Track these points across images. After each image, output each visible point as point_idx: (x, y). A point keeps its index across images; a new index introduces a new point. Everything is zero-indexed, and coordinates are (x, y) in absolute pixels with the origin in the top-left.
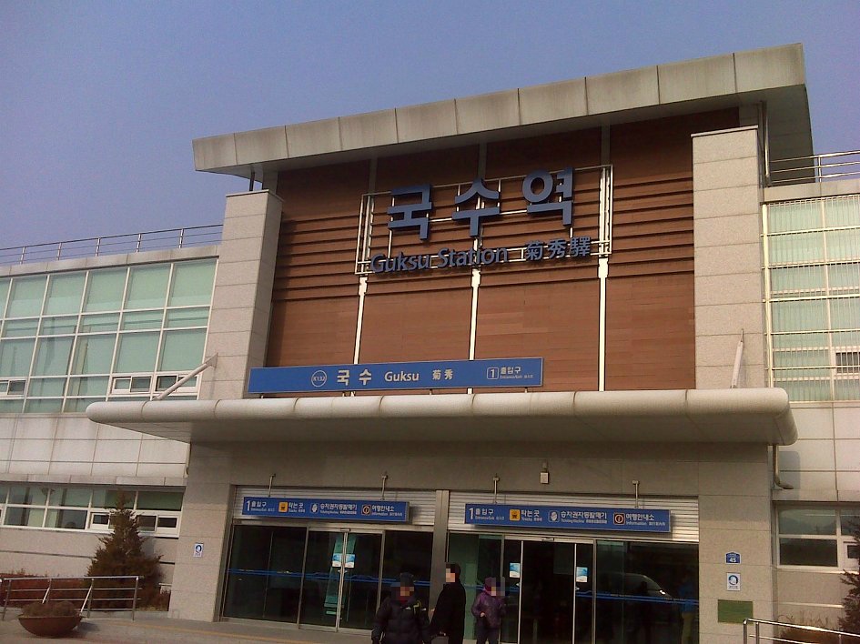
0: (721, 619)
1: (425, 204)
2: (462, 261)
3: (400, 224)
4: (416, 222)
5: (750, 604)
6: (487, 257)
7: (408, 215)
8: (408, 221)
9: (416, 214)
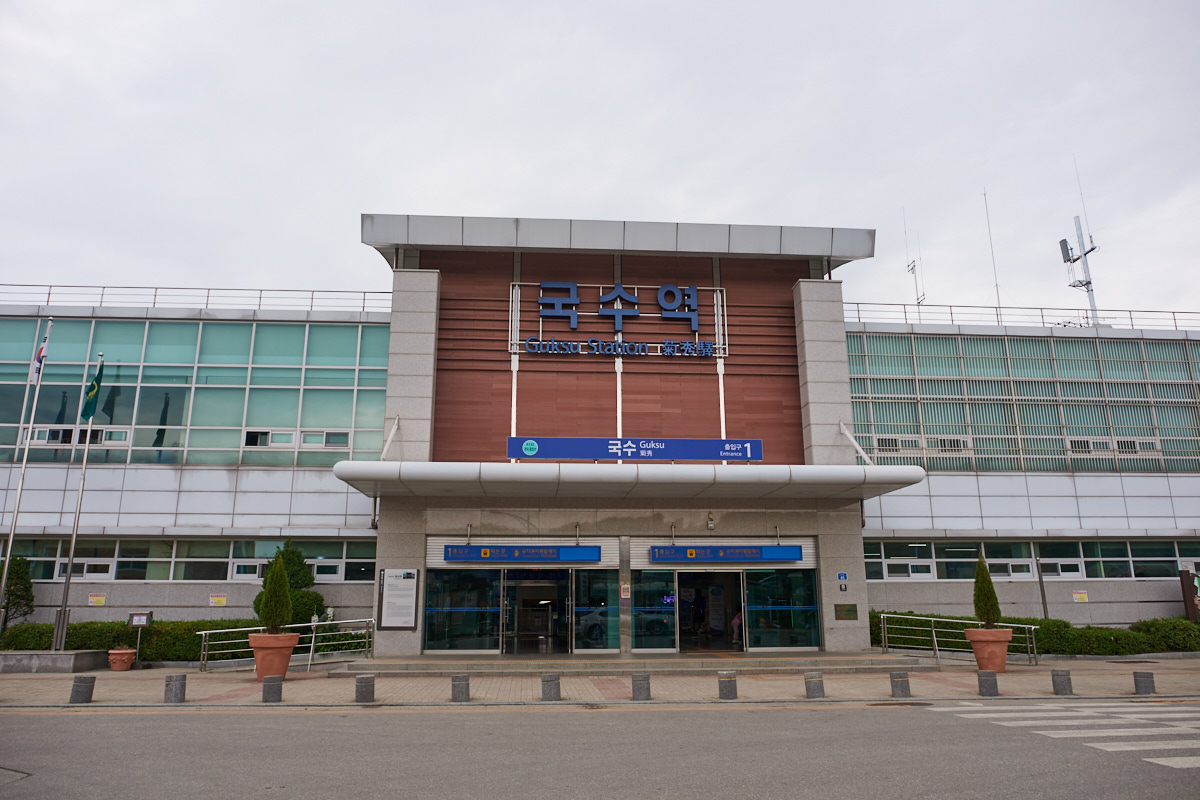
0: (838, 617)
1: (573, 299)
2: (609, 350)
3: (549, 312)
4: (566, 313)
5: (855, 606)
6: (632, 349)
7: (558, 306)
8: (559, 311)
9: (566, 306)
